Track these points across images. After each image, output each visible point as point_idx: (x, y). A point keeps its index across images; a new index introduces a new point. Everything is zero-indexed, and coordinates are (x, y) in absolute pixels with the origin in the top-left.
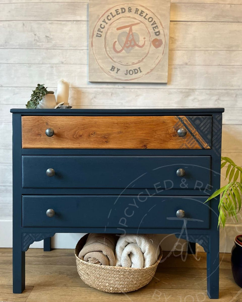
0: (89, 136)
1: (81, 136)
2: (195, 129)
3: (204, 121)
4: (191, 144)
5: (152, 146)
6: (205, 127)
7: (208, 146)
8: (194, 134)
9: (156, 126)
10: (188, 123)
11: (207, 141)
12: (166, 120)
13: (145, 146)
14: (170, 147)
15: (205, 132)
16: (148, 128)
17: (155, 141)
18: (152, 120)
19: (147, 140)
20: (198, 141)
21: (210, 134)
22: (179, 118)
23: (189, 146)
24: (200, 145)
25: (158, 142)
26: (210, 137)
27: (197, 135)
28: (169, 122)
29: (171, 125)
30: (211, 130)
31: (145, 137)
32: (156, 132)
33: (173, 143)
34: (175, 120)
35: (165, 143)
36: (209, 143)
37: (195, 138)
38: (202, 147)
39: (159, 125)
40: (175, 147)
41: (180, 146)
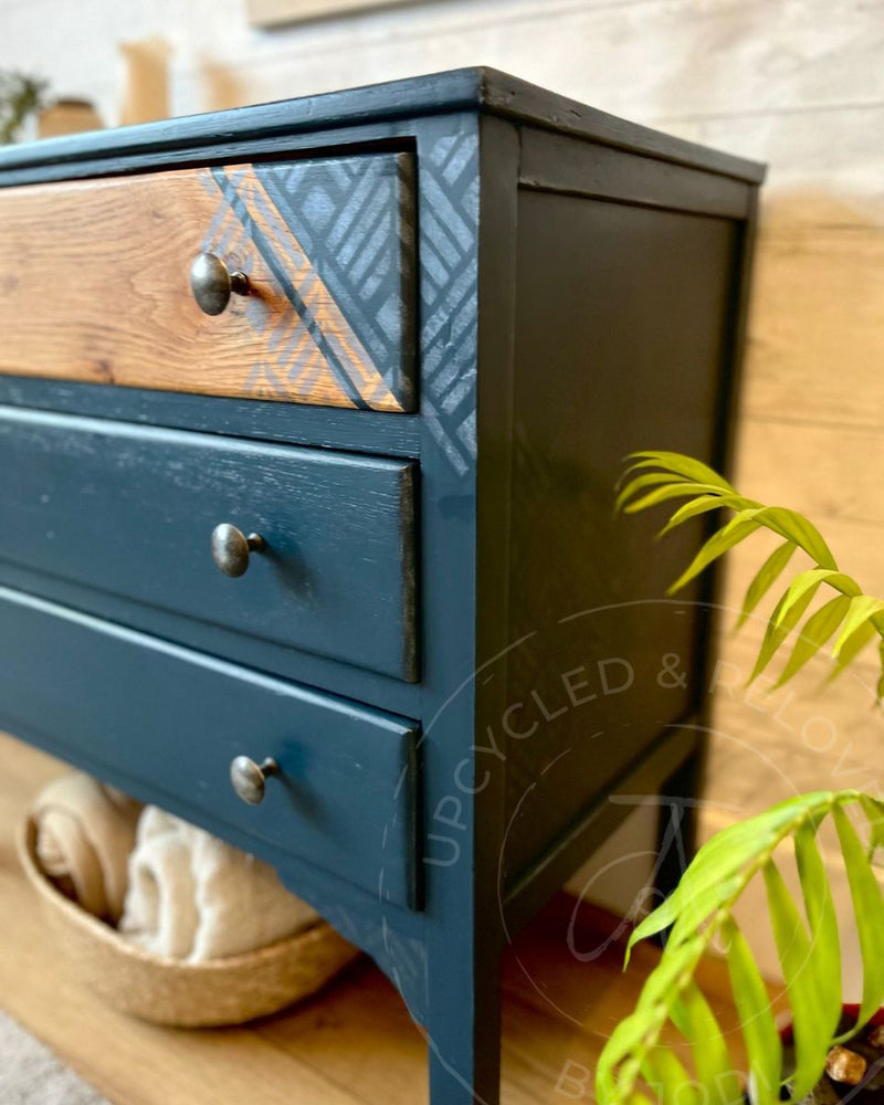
2: (308, 262)
3: (356, 194)
4: (293, 371)
5: (128, 366)
6: (362, 247)
7: (386, 393)
8: (307, 300)
9: (129, 243)
10: (267, 214)
11: (378, 349)
12: (165, 202)
13: (105, 366)
14: (200, 383)
15: (366, 286)
16: (97, 255)
17: (137, 336)
18: (108, 203)
19: (107, 329)
20: (325, 348)
21: (394, 295)
22: (221, 181)
23: (285, 381)
24: (344, 383)
25: (150, 348)
26: (398, 326)
27: (321, 306)
28: (179, 215)
29: (190, 234)
30: (399, 263)
31: (97, 310)
32: (133, 280)
33: (213, 353)
34: (205, 198)
35: (178, 352)
36: (391, 369)
37: (312, 328)
38: (355, 398)
39: (138, 233)
40: (224, 384)
41: (242, 381)
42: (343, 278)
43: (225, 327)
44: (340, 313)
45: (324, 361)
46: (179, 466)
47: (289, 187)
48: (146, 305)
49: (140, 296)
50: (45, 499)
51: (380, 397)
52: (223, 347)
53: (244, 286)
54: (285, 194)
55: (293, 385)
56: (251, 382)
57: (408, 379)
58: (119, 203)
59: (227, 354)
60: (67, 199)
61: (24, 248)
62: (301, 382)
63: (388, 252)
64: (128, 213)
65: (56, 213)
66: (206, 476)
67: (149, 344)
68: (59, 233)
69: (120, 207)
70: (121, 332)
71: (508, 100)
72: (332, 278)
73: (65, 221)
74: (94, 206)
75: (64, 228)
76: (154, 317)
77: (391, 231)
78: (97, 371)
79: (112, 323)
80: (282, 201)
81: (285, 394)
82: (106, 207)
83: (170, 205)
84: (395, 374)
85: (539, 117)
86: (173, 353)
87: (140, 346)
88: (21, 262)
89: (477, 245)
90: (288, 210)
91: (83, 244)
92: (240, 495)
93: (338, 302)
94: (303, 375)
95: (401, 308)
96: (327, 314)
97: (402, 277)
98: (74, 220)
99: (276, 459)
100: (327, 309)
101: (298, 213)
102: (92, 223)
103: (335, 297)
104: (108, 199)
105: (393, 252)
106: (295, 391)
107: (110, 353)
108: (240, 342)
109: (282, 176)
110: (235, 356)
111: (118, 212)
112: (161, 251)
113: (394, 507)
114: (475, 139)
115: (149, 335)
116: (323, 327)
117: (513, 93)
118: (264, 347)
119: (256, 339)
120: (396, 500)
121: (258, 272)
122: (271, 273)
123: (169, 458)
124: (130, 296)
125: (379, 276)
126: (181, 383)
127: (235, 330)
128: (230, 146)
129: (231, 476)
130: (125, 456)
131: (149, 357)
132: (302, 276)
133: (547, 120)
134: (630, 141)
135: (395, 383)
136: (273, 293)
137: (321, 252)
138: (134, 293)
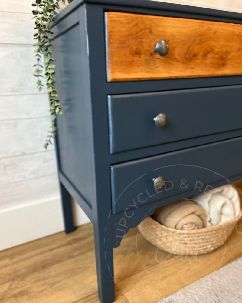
0: (205, 56)
1: (195, 55)
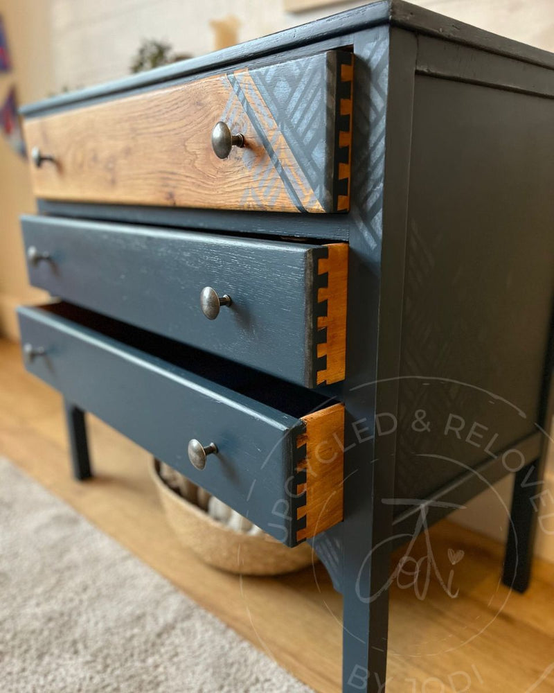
2: (276, 124)
3: (303, 80)
4: (266, 192)
5: (182, 195)
6: (305, 111)
7: (316, 201)
8: (274, 147)
9: (184, 122)
10: (254, 97)
11: (312, 174)
12: (204, 96)
13: (171, 196)
14: (218, 202)
15: (307, 136)
16: (169, 131)
17: (187, 177)
18: (175, 99)
19: (173, 173)
20: (284, 177)
21: (322, 140)
22: (231, 80)
23: (261, 198)
24: (292, 196)
25: (193, 183)
26: (324, 159)
27: (282, 150)
28: (210, 103)
29: (215, 113)
30: (325, 120)
31: (168, 163)
32: (186, 144)
33: (225, 184)
34: (223, 91)
35: (208, 184)
36: (319, 187)
37: (277, 165)
38: (299, 206)
39: (190, 116)
40: (231, 202)
41: (239, 200)
42: (294, 131)
43: (231, 167)
44: (292, 154)
45: (282, 184)
46: (188, 255)
47: (267, 79)
48: (192, 158)
49: (189, 153)
50: (123, 277)
51: (312, 204)
52: (230, 180)
53: (241, 142)
54: (265, 84)
55: (266, 200)
56: (244, 200)
57: (328, 192)
58: (181, 99)
59: (233, 184)
60: (156, 99)
61: (134, 130)
62: (269, 198)
63: (319, 114)
64: (184, 105)
65: (150, 108)
66: (201, 259)
67: (194, 181)
68: (151, 120)
69: (181, 101)
70: (180, 175)
71: (408, 18)
72: (288, 133)
73: (154, 112)
74: (169, 102)
75: (153, 117)
76: (196, 165)
77: (321, 101)
78: (168, 199)
79: (175, 170)
80: (263, 88)
81: (261, 206)
82: (174, 102)
83: (206, 97)
84: (321, 188)
85: (431, 29)
86: (204, 185)
87: (188, 182)
88: (133, 138)
89: (386, 107)
90: (266, 94)
91: (163, 125)
92: (219, 271)
93: (291, 147)
94: (271, 194)
95: (326, 148)
96: (285, 156)
97: (327, 128)
98: (159, 111)
99: (238, 248)
100: (285, 152)
101: (271, 95)
102: (167, 112)
103: (289, 145)
104: (175, 97)
105: (322, 113)
106: (267, 203)
107: (174, 187)
108: (239, 176)
109: (263, 73)
110: (236, 185)
111: (180, 105)
112: (199, 125)
113: (301, 276)
114: (387, 42)
115: (193, 176)
116: (282, 163)
117: (412, 14)
118: (252, 178)
119: (247, 173)
120: (302, 271)
121: (248, 133)
122: (256, 133)
123: (184, 250)
124: (184, 153)
125: (313, 129)
126: (209, 203)
127: (237, 169)
128: (252, 61)
129: (215, 259)
130: (162, 249)
131: (193, 188)
132: (272, 133)
133: (435, 31)
134: (497, 47)
135: (321, 195)
136: (257, 145)
137: (282, 118)
138: (186, 151)
